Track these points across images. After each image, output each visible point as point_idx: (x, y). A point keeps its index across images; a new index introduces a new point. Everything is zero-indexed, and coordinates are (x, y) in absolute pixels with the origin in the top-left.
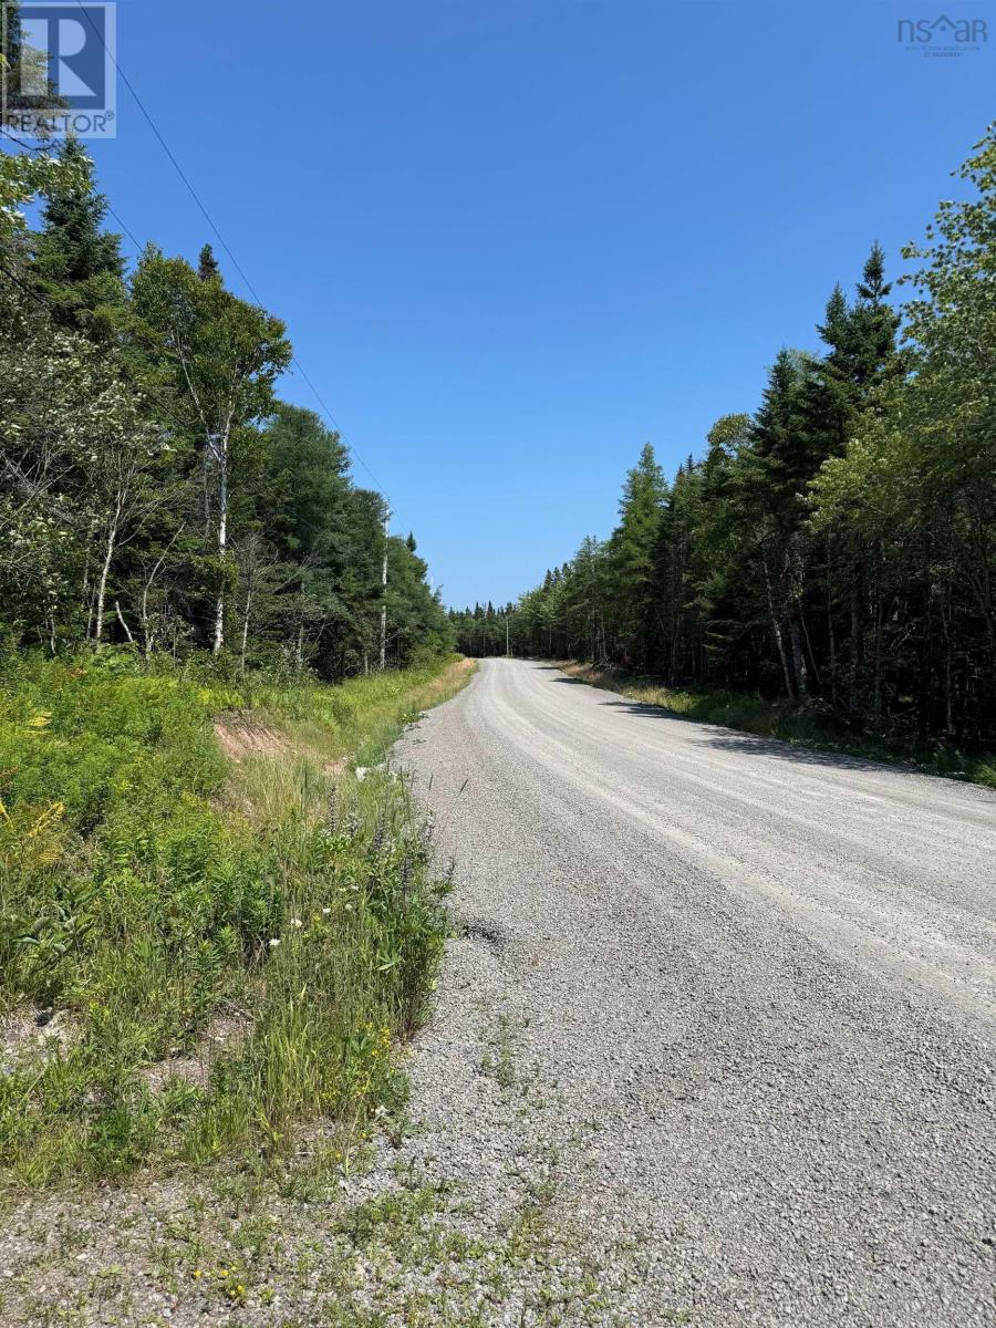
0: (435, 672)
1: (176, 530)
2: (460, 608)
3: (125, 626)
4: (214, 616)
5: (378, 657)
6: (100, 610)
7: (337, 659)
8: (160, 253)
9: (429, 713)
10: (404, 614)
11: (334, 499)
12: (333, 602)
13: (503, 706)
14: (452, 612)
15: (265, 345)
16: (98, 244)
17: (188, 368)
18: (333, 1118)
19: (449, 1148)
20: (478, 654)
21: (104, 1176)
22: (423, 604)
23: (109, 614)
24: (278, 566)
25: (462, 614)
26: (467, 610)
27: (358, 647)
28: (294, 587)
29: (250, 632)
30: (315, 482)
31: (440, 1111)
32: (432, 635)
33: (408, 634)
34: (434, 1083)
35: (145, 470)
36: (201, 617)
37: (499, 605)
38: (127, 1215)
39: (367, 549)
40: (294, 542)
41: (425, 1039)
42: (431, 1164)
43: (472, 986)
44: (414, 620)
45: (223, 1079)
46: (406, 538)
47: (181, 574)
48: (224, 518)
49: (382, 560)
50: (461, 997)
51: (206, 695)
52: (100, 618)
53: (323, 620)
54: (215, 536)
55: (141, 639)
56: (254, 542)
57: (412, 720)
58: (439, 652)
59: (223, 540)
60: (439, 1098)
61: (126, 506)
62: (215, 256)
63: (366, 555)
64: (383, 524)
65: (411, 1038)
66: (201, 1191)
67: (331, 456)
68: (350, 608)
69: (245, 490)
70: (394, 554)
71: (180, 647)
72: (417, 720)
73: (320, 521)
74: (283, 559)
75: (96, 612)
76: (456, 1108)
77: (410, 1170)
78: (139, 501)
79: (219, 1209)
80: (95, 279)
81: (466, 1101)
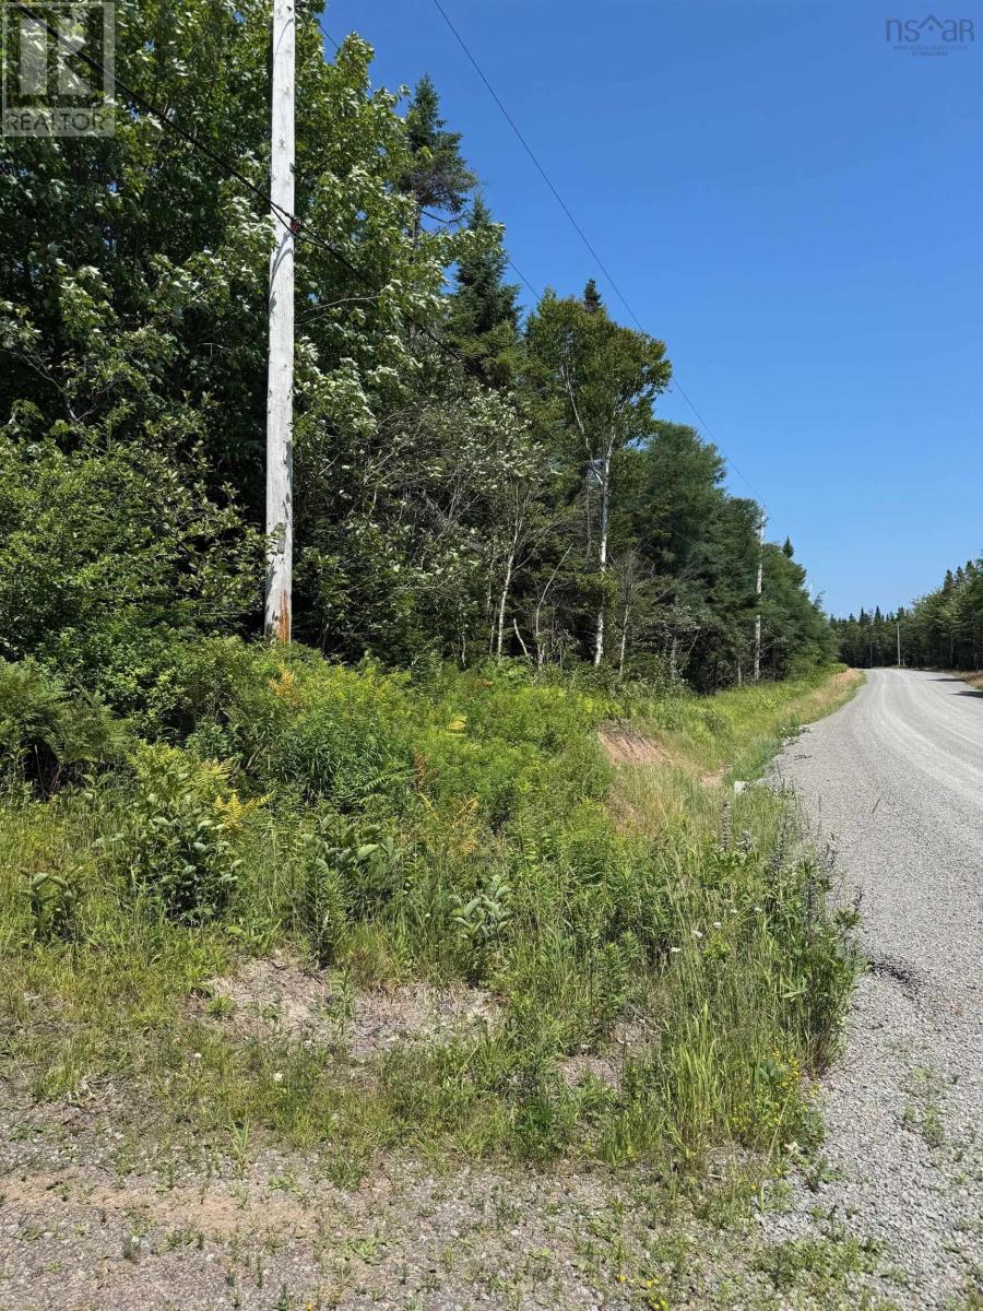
0: (815, 683)
1: (563, 552)
2: (842, 615)
3: (521, 641)
4: (595, 629)
5: (752, 668)
6: (501, 627)
7: (709, 671)
8: (554, 296)
9: (811, 727)
10: (780, 623)
11: (709, 511)
12: (705, 613)
13: (898, 722)
14: (832, 620)
15: (646, 368)
16: (499, 296)
17: (575, 399)
18: (745, 1146)
19: (873, 1204)
20: (863, 665)
21: (531, 1159)
22: (802, 613)
23: (508, 630)
24: (654, 580)
25: (845, 621)
26: (851, 617)
27: (730, 657)
28: (669, 599)
29: (628, 644)
30: (690, 495)
31: (859, 1161)
32: (812, 646)
33: (785, 644)
34: (849, 1127)
35: (538, 499)
36: (583, 630)
37: (889, 610)
38: (553, 1201)
39: (740, 557)
40: (669, 556)
41: (836, 1078)
42: (854, 1217)
43: (884, 1028)
44: (792, 630)
45: (634, 1085)
46: (782, 544)
47: (567, 592)
48: (605, 538)
49: (757, 568)
50: (873, 1038)
51: (590, 704)
52: (500, 634)
53: (696, 631)
54: (598, 556)
55: (534, 652)
56: (631, 559)
57: (792, 735)
58: (819, 663)
59: (603, 558)
60: (856, 1146)
61: (522, 533)
62: (597, 290)
63: (740, 564)
64: (757, 531)
65: (821, 1073)
66: (618, 1193)
67: (707, 467)
68: (724, 618)
69: (622, 510)
70: (767, 560)
71: (567, 660)
72: (798, 734)
73: (695, 535)
74: (658, 572)
75: (497, 628)
76: (879, 1161)
77: (830, 1218)
78: (532, 528)
79: (636, 1216)
80: (496, 330)
81: (888, 1154)
